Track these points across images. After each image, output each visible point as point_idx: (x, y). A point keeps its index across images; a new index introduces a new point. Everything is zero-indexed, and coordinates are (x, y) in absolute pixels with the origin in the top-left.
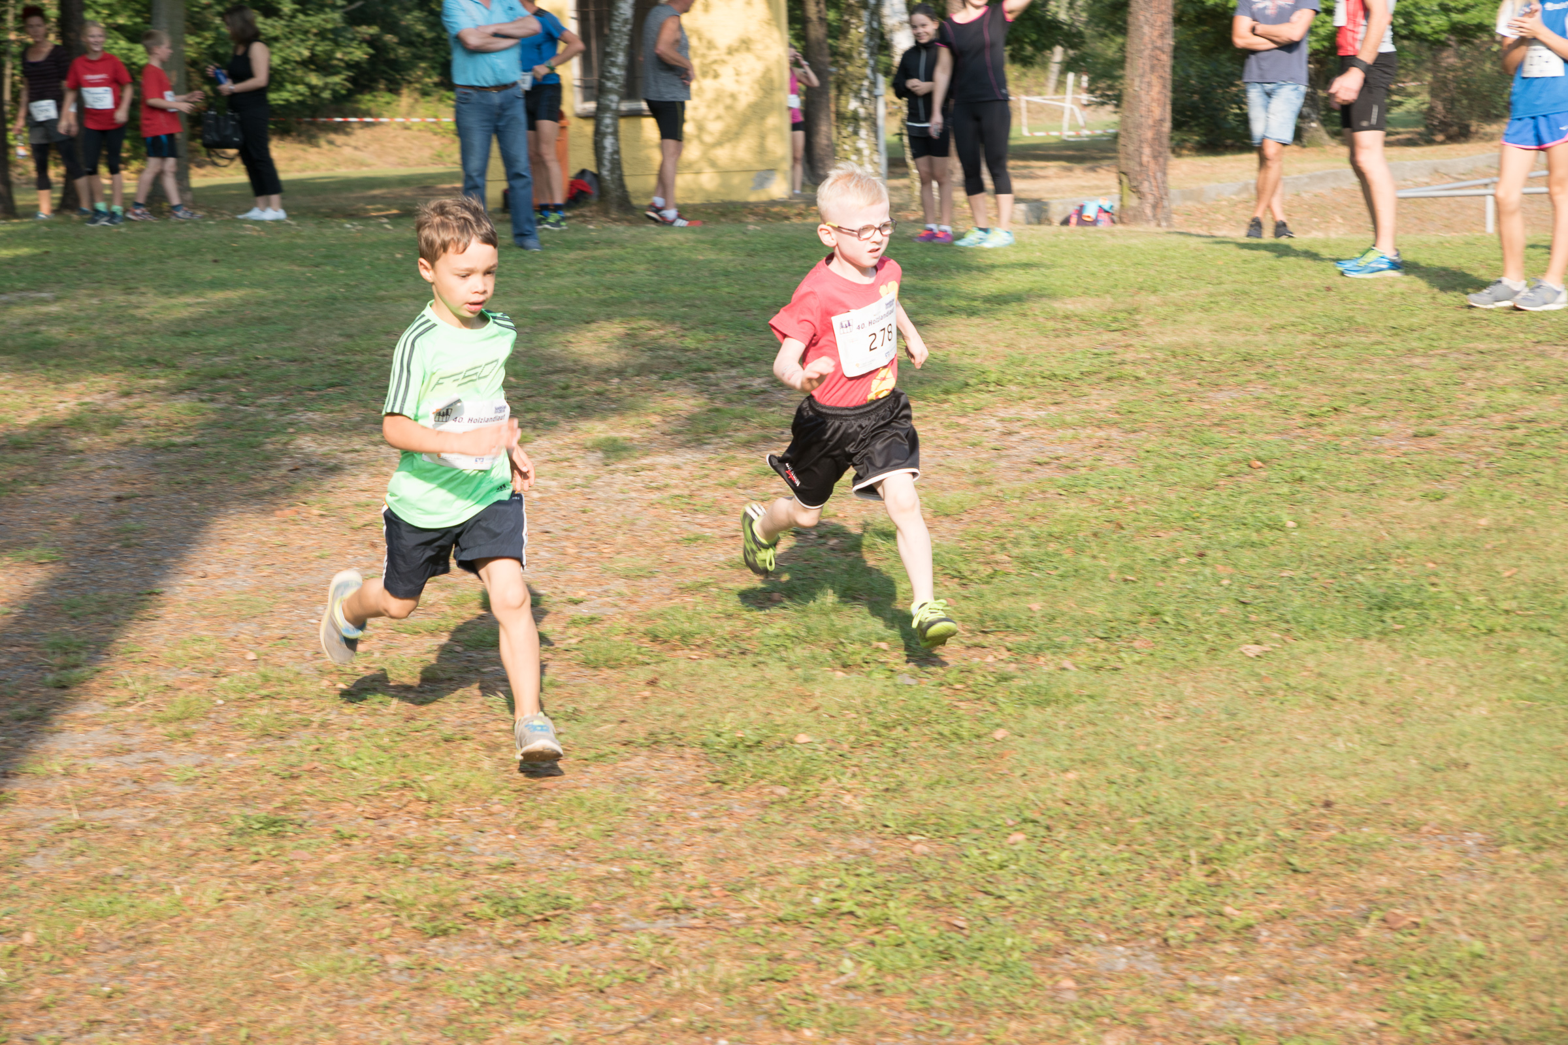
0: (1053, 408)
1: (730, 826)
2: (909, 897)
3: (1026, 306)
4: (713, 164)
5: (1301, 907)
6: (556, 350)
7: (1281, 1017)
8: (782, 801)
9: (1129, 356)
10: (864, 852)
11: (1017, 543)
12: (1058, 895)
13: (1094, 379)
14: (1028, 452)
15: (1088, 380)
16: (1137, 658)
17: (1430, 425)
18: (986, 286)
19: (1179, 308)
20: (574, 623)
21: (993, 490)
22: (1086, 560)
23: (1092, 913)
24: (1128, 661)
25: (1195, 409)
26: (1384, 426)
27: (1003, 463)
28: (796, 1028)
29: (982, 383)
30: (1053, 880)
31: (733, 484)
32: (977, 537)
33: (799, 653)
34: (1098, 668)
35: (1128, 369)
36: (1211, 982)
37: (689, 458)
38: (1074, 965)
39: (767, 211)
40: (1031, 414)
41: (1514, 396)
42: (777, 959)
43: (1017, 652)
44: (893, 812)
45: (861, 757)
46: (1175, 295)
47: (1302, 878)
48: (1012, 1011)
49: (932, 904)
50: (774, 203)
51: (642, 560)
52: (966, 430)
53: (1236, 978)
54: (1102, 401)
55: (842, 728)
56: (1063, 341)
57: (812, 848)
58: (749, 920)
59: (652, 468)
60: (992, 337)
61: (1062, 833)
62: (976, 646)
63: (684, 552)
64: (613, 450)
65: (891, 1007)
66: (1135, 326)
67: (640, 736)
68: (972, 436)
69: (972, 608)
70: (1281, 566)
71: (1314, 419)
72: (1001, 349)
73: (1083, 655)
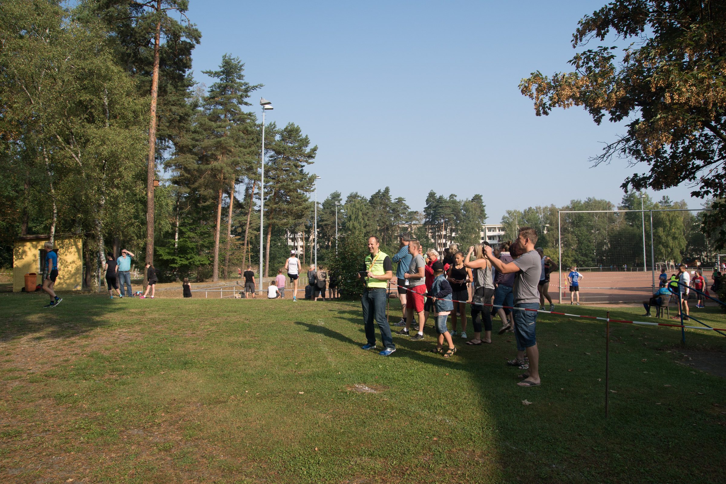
0: (129, 330)
1: (59, 412)
2: (95, 424)
4: (66, 283)
5: (169, 419)
6: (30, 320)
7: (164, 439)
8: (71, 407)
9: (143, 320)
10: (87, 416)
11: (120, 355)
12: (124, 421)
13: (137, 324)
14: (123, 337)
15: (135, 324)
16: (142, 375)
17: (195, 332)
18: (117, 307)
19: (153, 311)
20: (29, 374)
21: (117, 345)
22: (133, 358)
23: (131, 424)
24: (140, 376)
25: (154, 329)
26: (187, 332)
27: (119, 340)
28: (70, 452)
30: (124, 418)
31: (65, 345)
32: (113, 354)
33: (76, 377)
34: (134, 378)
35: (143, 322)
36: (152, 434)
37: (57, 340)
38: (127, 434)
39: (77, 292)
40: (124, 331)
41: (208, 326)
42: (67, 439)
43: (119, 375)
44: (93, 407)
45: (88, 397)
46: (152, 309)
47: (169, 414)
48: (114, 444)
49: (100, 425)
50: (78, 291)
51: (45, 360)
52: (112, 334)
53: (157, 433)
54: (138, 328)
55: (84, 392)
56: (131, 317)
57: (76, 416)
58: (62, 431)
59: (49, 342)
61: (126, 409)
62: (112, 374)
63: (54, 359)
64: (39, 338)
65: (90, 446)
66: (145, 314)
67: (41, 396)
68: (113, 335)
69: (111, 367)
70: (168, 357)
71: (175, 331)
72: (120, 319)
73: (132, 375)
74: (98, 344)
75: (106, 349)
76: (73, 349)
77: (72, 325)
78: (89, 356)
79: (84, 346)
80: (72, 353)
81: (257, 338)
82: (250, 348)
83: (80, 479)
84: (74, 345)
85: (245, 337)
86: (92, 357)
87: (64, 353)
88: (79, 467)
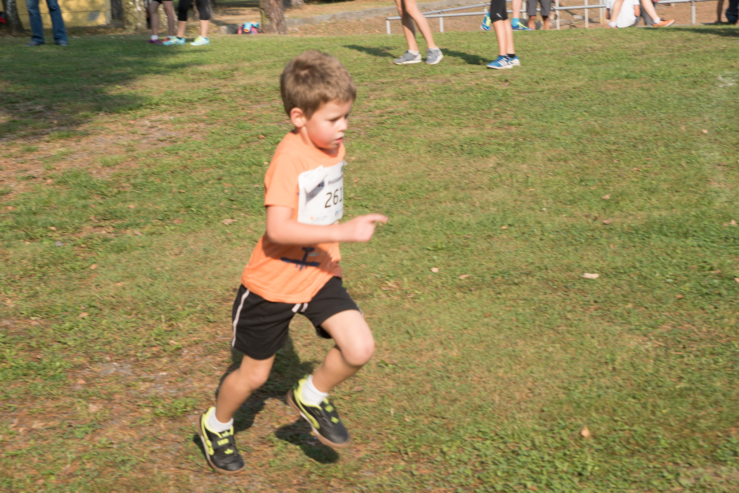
0: (178, 115)
2: (19, 346)
3: (184, 69)
5: (206, 339)
9: (224, 90)
10: (6, 327)
11: (135, 177)
12: (92, 341)
13: (204, 101)
14: (158, 135)
15: (201, 102)
16: (173, 228)
18: (172, 60)
19: (257, 67)
21: (134, 154)
22: (165, 184)
23: (107, 348)
24: (168, 230)
25: (243, 113)
27: (145, 141)
29: (148, 105)
30: (93, 333)
31: (11, 156)
32: (119, 175)
33: (10, 234)
34: (152, 234)
35: (220, 96)
36: (152, 377)
38: (89, 373)
39: (96, 30)
40: (166, 118)
43: (117, 228)
44: (26, 307)
45: (23, 282)
46: (257, 62)
47: (211, 325)
48: (51, 397)
49: (30, 349)
50: (99, 27)
52: (132, 126)
53: (165, 373)
54: (202, 111)
55: (18, 268)
56: (195, 85)
60: (162, 83)
61: (106, 311)
62: (99, 226)
66: (233, 76)
68: (135, 129)
69: (100, 209)
70: (253, 183)
72: (165, 89)
73: (148, 229)
74: (92, 153)
75: (106, 165)
76: (25, 166)
77: (39, 108)
78: (59, 182)
79: (54, 159)
80: (22, 175)
81: (513, 129)
82: (486, 154)
84: (31, 156)
85: (481, 126)
86: (66, 183)
87: (4, 174)
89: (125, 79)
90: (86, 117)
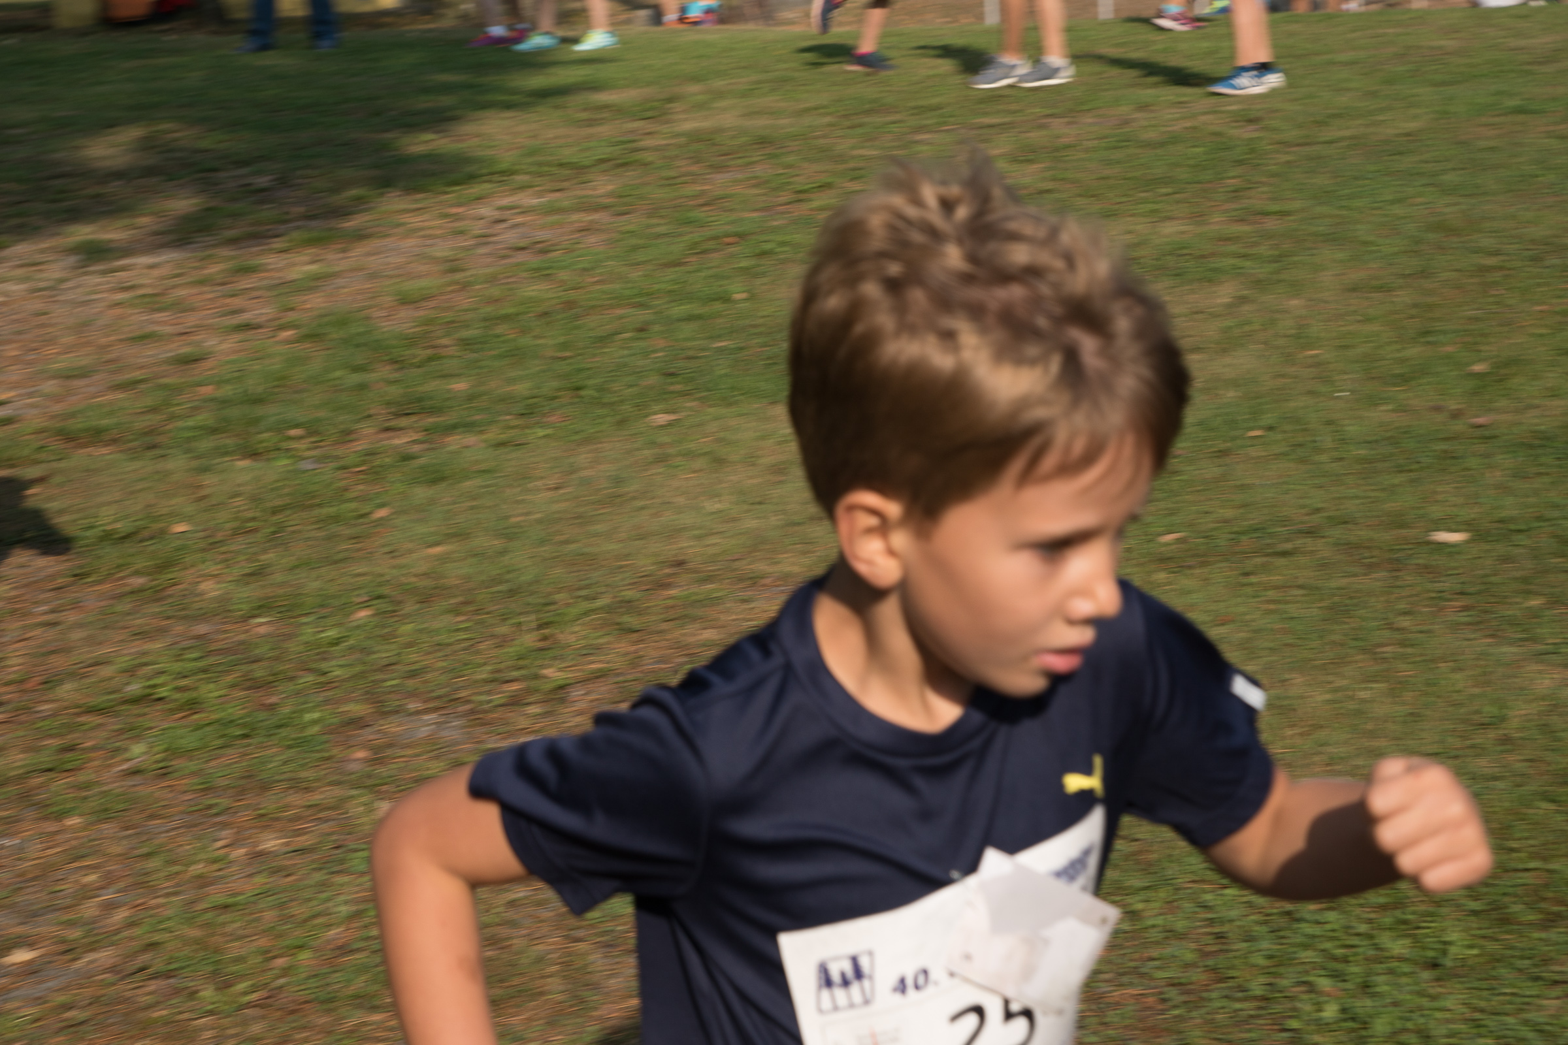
0: (553, 195)
1: (72, 618)
2: (230, 679)
3: (566, 99)
5: (619, 665)
8: (135, 590)
9: (649, 142)
10: (200, 637)
11: (466, 325)
12: (382, 669)
13: (606, 165)
14: (510, 237)
15: (600, 167)
16: (548, 431)
18: (537, 81)
21: (463, 276)
22: (527, 339)
23: (414, 683)
25: (691, 187)
27: (483, 250)
28: (62, 817)
29: (492, 173)
30: (383, 654)
31: (206, 281)
32: (430, 322)
33: (205, 444)
34: (504, 444)
35: (642, 155)
37: (168, 257)
38: (375, 736)
39: (375, 22)
40: (528, 200)
44: (244, 596)
45: (238, 543)
46: (719, 84)
47: (629, 637)
48: (295, 784)
49: (253, 685)
51: (82, 359)
52: (457, 218)
54: (603, 186)
55: (225, 515)
56: (591, 130)
57: (149, 635)
58: (55, 711)
59: (127, 268)
60: (518, 129)
61: (410, 607)
62: (390, 428)
63: (129, 349)
64: (94, 253)
65: (170, 788)
66: (667, 113)
68: (463, 224)
69: (394, 391)
70: (716, 337)
71: (801, 195)
72: (526, 140)
73: (493, 434)
74: (373, 276)
75: (406, 301)
76: (237, 302)
77: (263, 181)
78: (307, 336)
79: (296, 286)
80: (229, 321)
81: (1271, 224)
82: (1211, 278)
83: (70, 951)
84: (247, 282)
85: (1198, 217)
86: (321, 337)
87: (191, 320)
88: (86, 893)
89: (439, 120)
90: (359, 199)
